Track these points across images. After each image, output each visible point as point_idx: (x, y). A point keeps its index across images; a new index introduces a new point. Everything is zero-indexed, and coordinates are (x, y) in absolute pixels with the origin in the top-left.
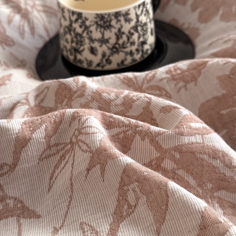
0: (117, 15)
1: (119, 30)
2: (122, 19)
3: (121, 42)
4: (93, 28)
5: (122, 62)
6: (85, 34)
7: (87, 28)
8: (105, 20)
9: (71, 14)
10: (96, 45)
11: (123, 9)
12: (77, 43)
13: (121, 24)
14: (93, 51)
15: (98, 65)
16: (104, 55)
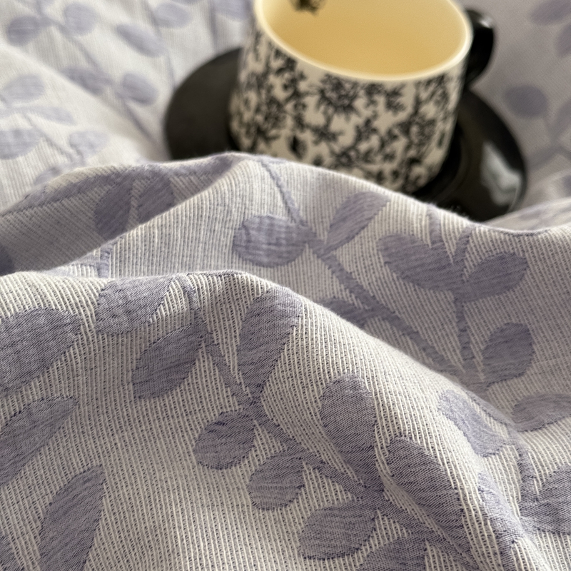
0: (372, 89)
1: (368, 122)
2: (381, 100)
3: (363, 147)
4: (310, 101)
6: (289, 107)
7: (297, 95)
8: (343, 93)
9: (273, 54)
10: (307, 137)
11: (389, 79)
12: (266, 119)
13: (374, 112)
14: (296, 146)
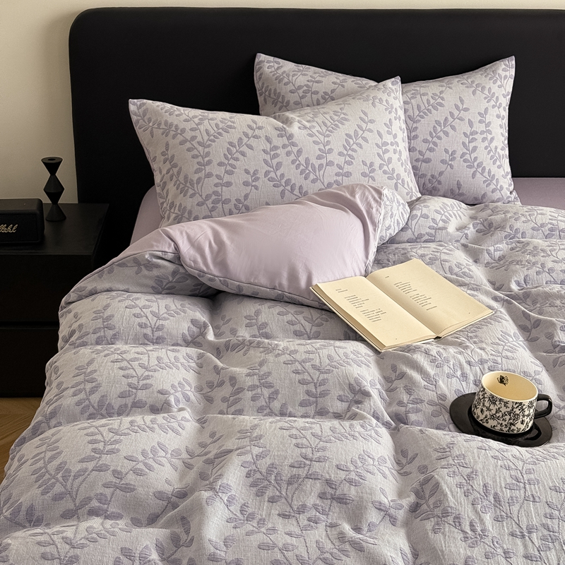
0: (501, 400)
1: (499, 408)
2: (503, 403)
3: (498, 415)
4: (487, 400)
5: (494, 426)
6: (482, 400)
7: (484, 398)
8: (494, 399)
9: (482, 386)
10: (485, 409)
11: (506, 399)
13: (501, 406)
14: (482, 411)
15: (481, 420)
16: (486, 417)
